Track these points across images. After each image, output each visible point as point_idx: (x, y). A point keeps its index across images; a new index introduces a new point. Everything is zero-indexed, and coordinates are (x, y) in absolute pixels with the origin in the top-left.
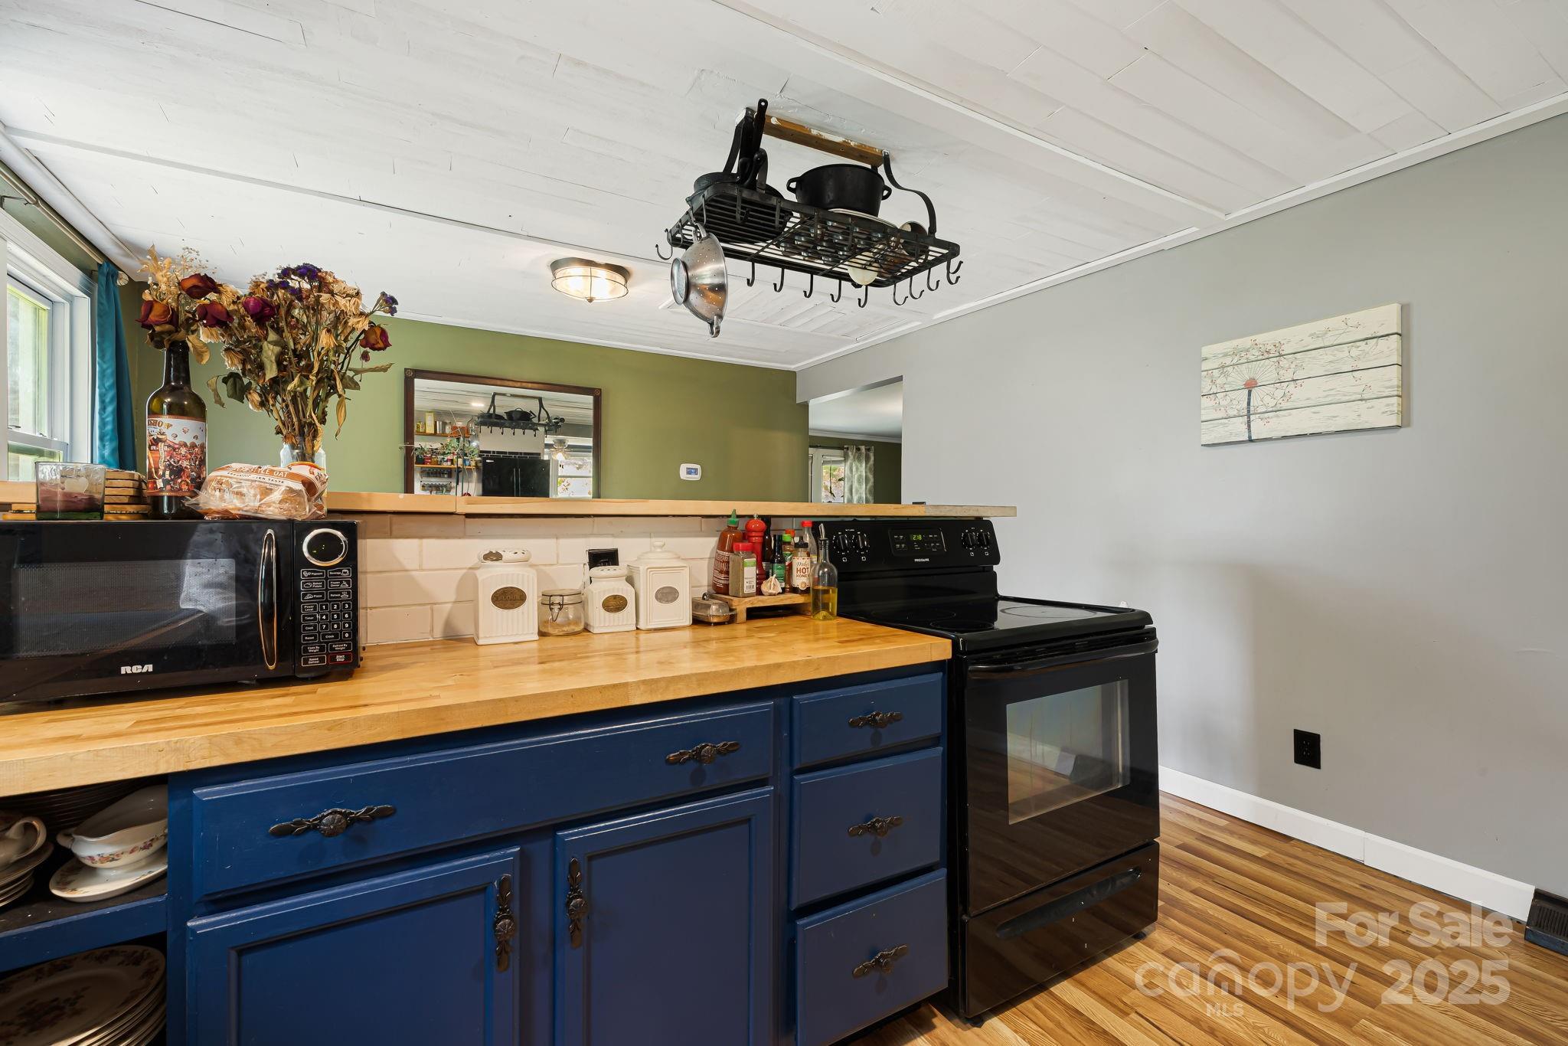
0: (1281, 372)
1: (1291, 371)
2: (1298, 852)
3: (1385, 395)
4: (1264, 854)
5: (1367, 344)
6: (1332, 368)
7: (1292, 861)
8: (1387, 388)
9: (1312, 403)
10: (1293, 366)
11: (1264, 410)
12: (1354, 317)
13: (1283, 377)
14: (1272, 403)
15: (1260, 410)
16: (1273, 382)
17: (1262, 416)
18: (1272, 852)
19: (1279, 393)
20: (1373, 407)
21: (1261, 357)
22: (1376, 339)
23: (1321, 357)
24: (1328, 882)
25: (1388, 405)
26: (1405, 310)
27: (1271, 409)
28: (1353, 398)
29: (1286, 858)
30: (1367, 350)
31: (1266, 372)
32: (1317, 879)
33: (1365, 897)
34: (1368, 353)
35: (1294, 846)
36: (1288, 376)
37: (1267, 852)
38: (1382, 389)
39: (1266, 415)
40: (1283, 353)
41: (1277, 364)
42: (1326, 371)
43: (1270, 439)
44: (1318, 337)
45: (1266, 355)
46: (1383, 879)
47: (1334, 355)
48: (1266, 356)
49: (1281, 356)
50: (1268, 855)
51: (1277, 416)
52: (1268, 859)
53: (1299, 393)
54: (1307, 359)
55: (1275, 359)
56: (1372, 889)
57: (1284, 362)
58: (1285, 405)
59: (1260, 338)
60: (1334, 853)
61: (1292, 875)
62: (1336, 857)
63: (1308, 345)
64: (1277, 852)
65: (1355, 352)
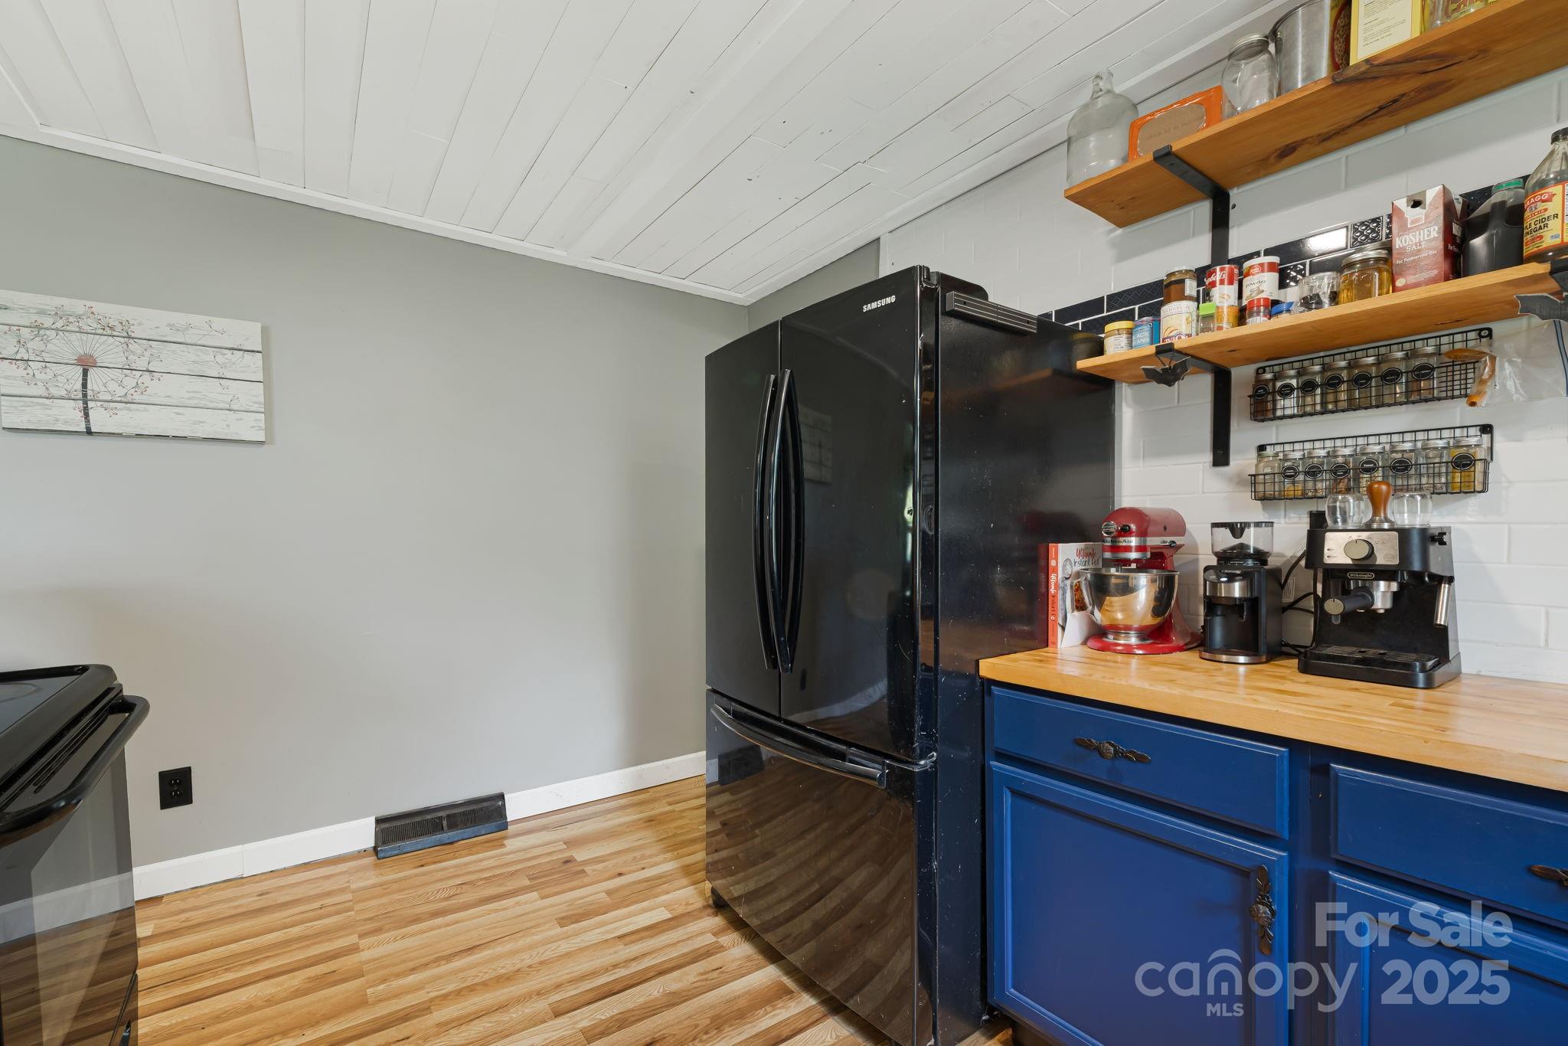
0: (131, 357)
1: (145, 360)
2: (179, 905)
3: (252, 410)
4: (151, 930)
5: (233, 354)
6: (197, 369)
7: (183, 916)
8: (255, 403)
9: (175, 402)
10: (147, 354)
11: (109, 398)
12: (219, 322)
13: (134, 364)
14: (120, 392)
15: (102, 397)
16: (120, 367)
17: (106, 405)
18: (155, 921)
19: (129, 382)
20: (241, 419)
21: (101, 331)
22: (241, 352)
23: (181, 353)
24: (233, 912)
25: (256, 420)
26: (265, 332)
27: (119, 399)
28: (221, 406)
29: (176, 918)
30: (234, 360)
31: (108, 351)
32: (221, 916)
33: (270, 903)
34: (234, 363)
35: (170, 902)
36: (142, 364)
37: (153, 926)
38: (250, 404)
39: (112, 405)
40: (133, 335)
41: (125, 346)
42: (189, 370)
43: (120, 435)
44: (178, 330)
45: (108, 330)
46: (267, 879)
47: (198, 356)
48: (109, 332)
49: (129, 337)
50: (155, 928)
51: (129, 409)
52: (158, 931)
53: (157, 389)
54: (165, 352)
55: (122, 340)
56: (268, 893)
57: (133, 346)
58: (137, 397)
59: (99, 307)
60: (210, 885)
61: (199, 929)
62: (214, 887)
63: (166, 336)
64: (162, 918)
65: (220, 358)
